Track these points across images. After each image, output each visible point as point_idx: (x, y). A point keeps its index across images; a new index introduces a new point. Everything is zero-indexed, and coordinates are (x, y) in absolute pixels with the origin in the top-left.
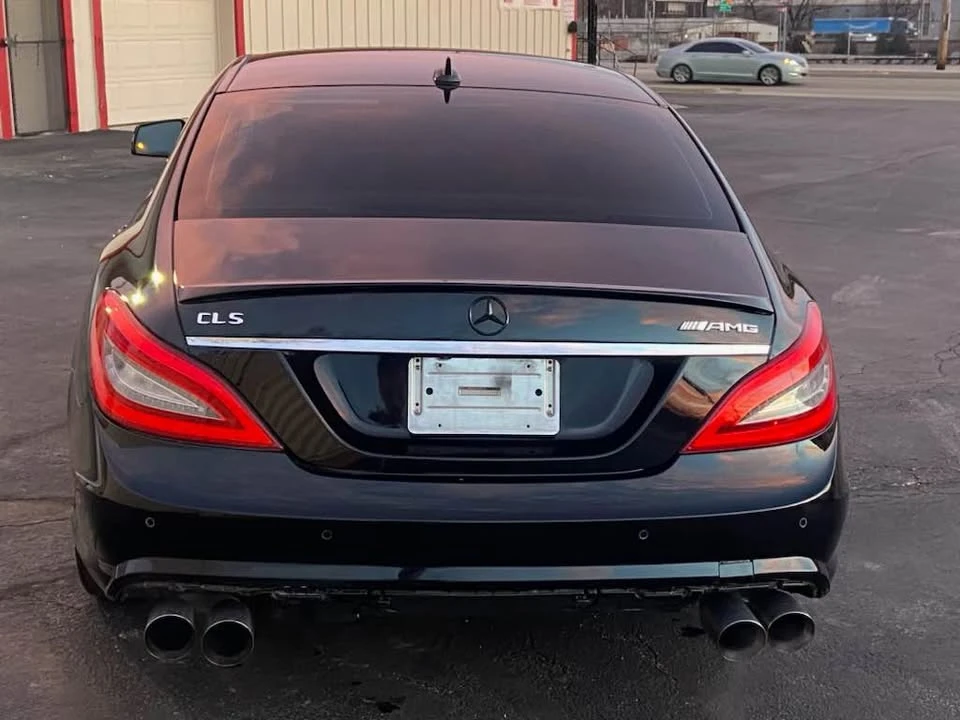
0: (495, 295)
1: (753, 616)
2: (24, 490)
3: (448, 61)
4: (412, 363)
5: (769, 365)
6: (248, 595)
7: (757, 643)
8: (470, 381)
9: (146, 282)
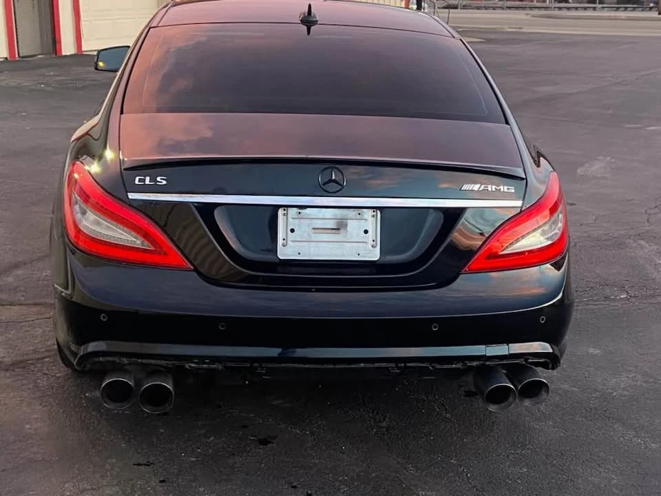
0: (337, 166)
1: (508, 381)
2: (23, 298)
3: (310, 6)
4: (281, 212)
5: (523, 214)
6: (170, 366)
7: (511, 399)
8: (319, 224)
9: (101, 157)
